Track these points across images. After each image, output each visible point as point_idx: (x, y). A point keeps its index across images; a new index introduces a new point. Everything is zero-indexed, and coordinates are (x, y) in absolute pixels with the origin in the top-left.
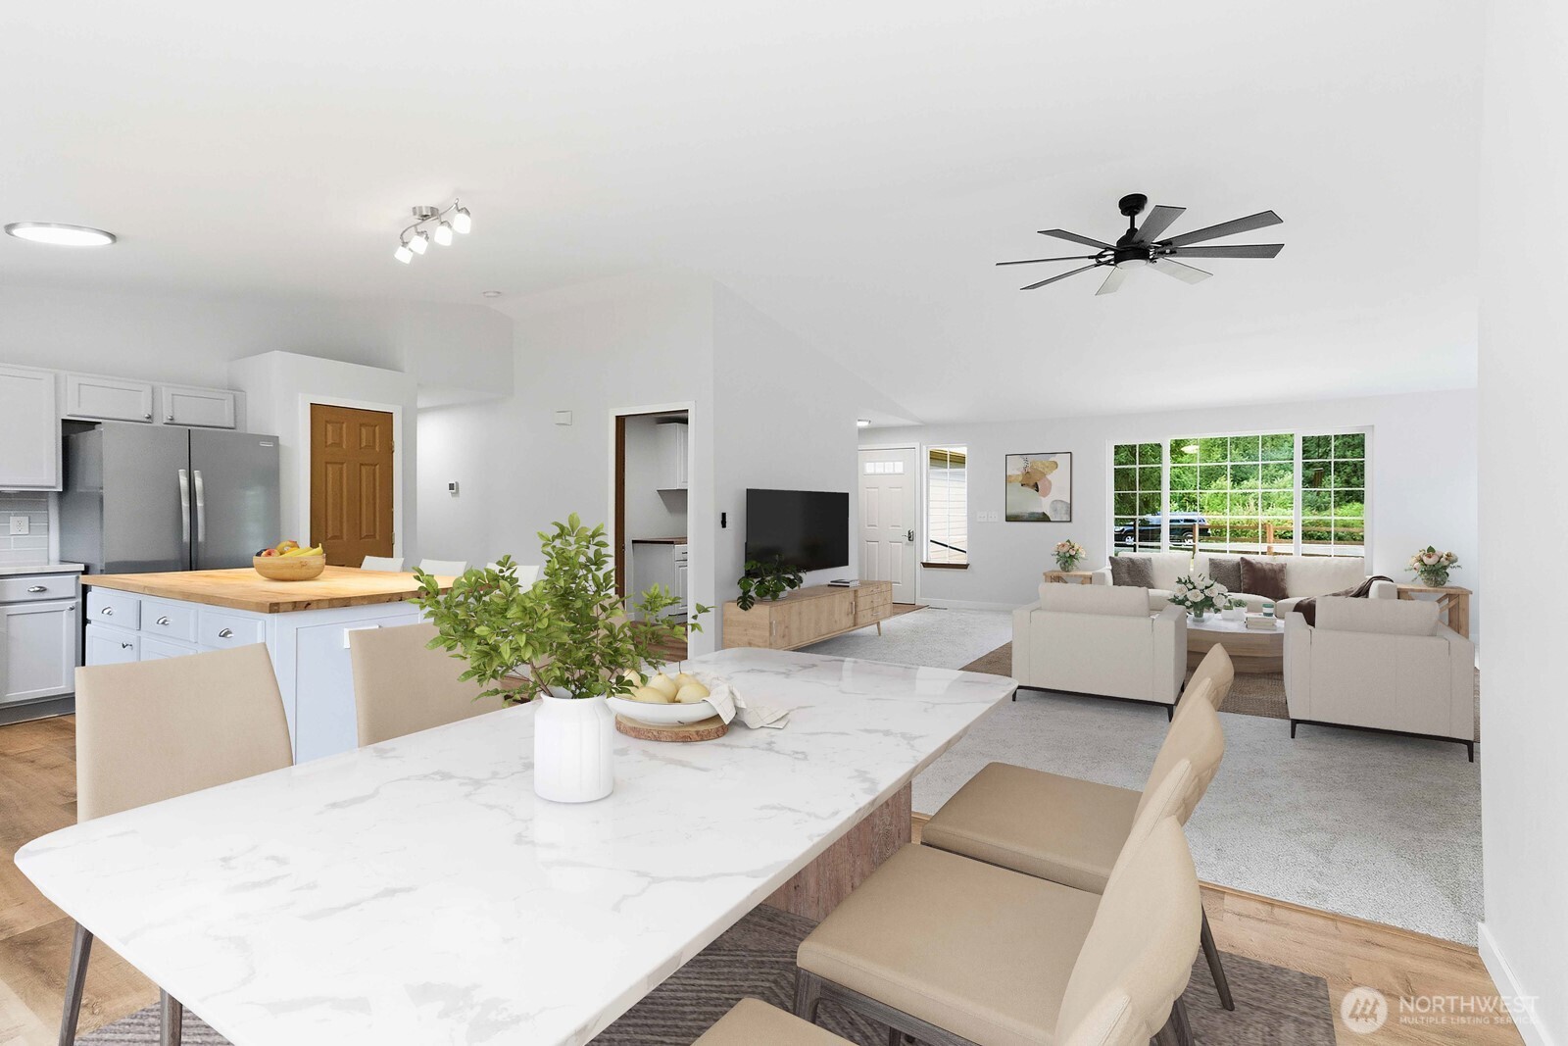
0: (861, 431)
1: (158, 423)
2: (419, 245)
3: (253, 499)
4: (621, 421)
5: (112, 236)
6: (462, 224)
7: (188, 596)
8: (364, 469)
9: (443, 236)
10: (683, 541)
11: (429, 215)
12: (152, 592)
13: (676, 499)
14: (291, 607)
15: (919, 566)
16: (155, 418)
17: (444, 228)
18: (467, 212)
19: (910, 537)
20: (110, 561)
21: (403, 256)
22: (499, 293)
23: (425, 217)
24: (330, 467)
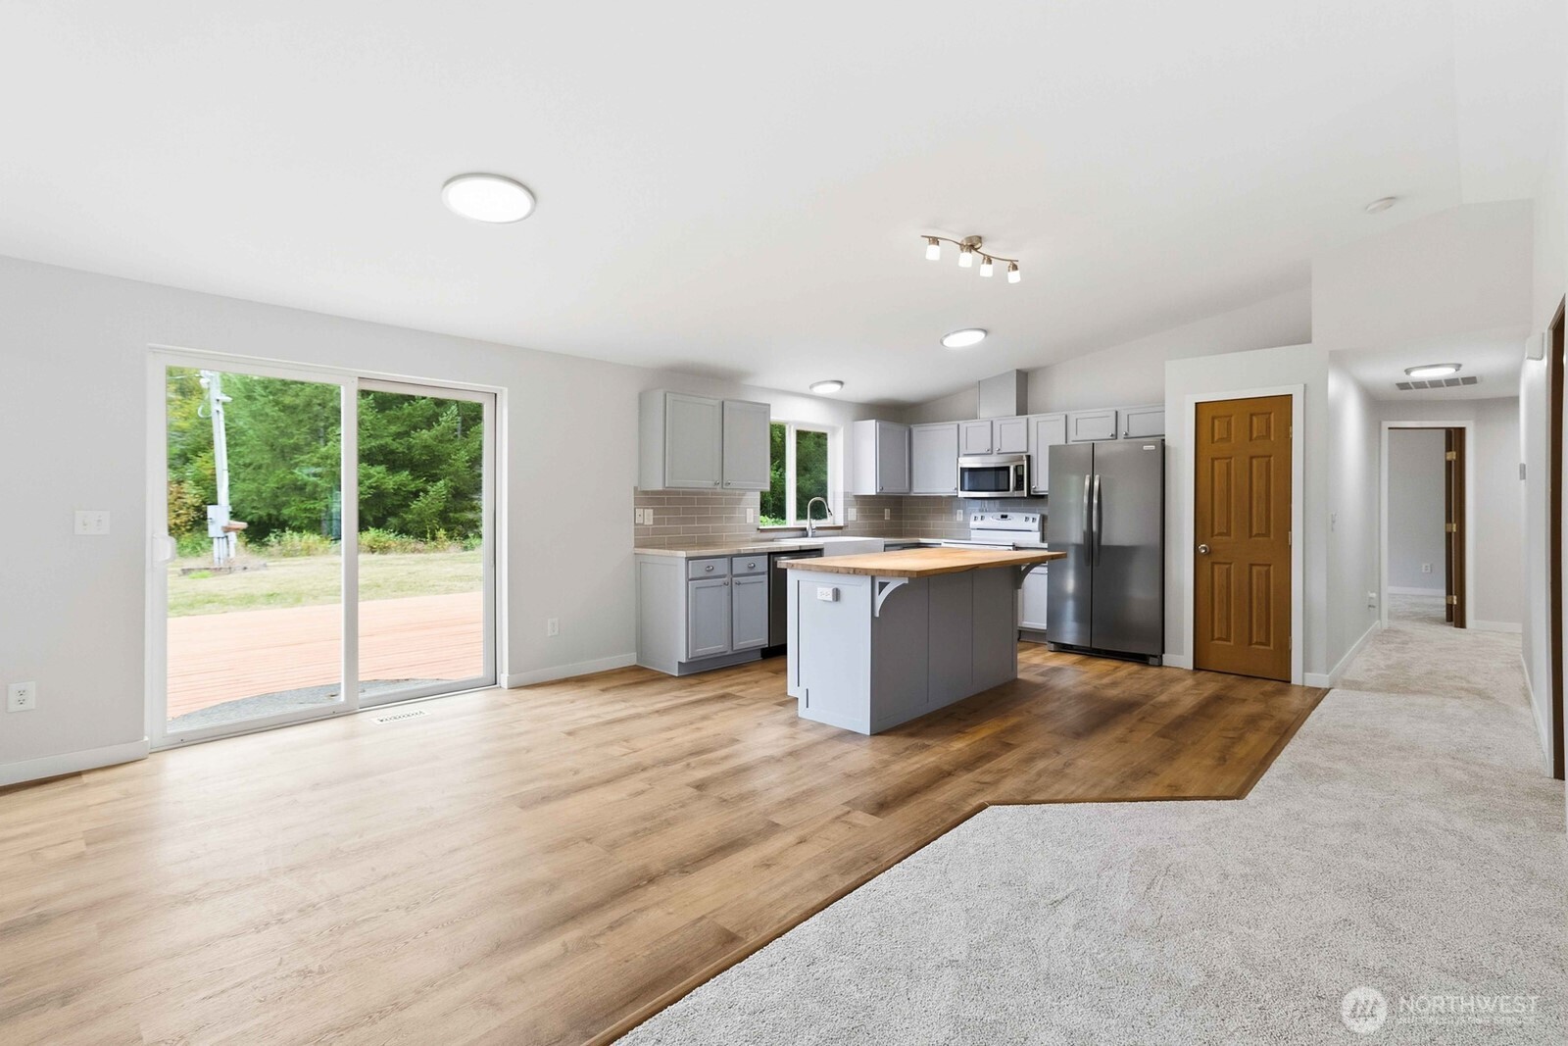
1: (1118, 438)
8: (1255, 460)
16: (1118, 435)
24: (1217, 464)
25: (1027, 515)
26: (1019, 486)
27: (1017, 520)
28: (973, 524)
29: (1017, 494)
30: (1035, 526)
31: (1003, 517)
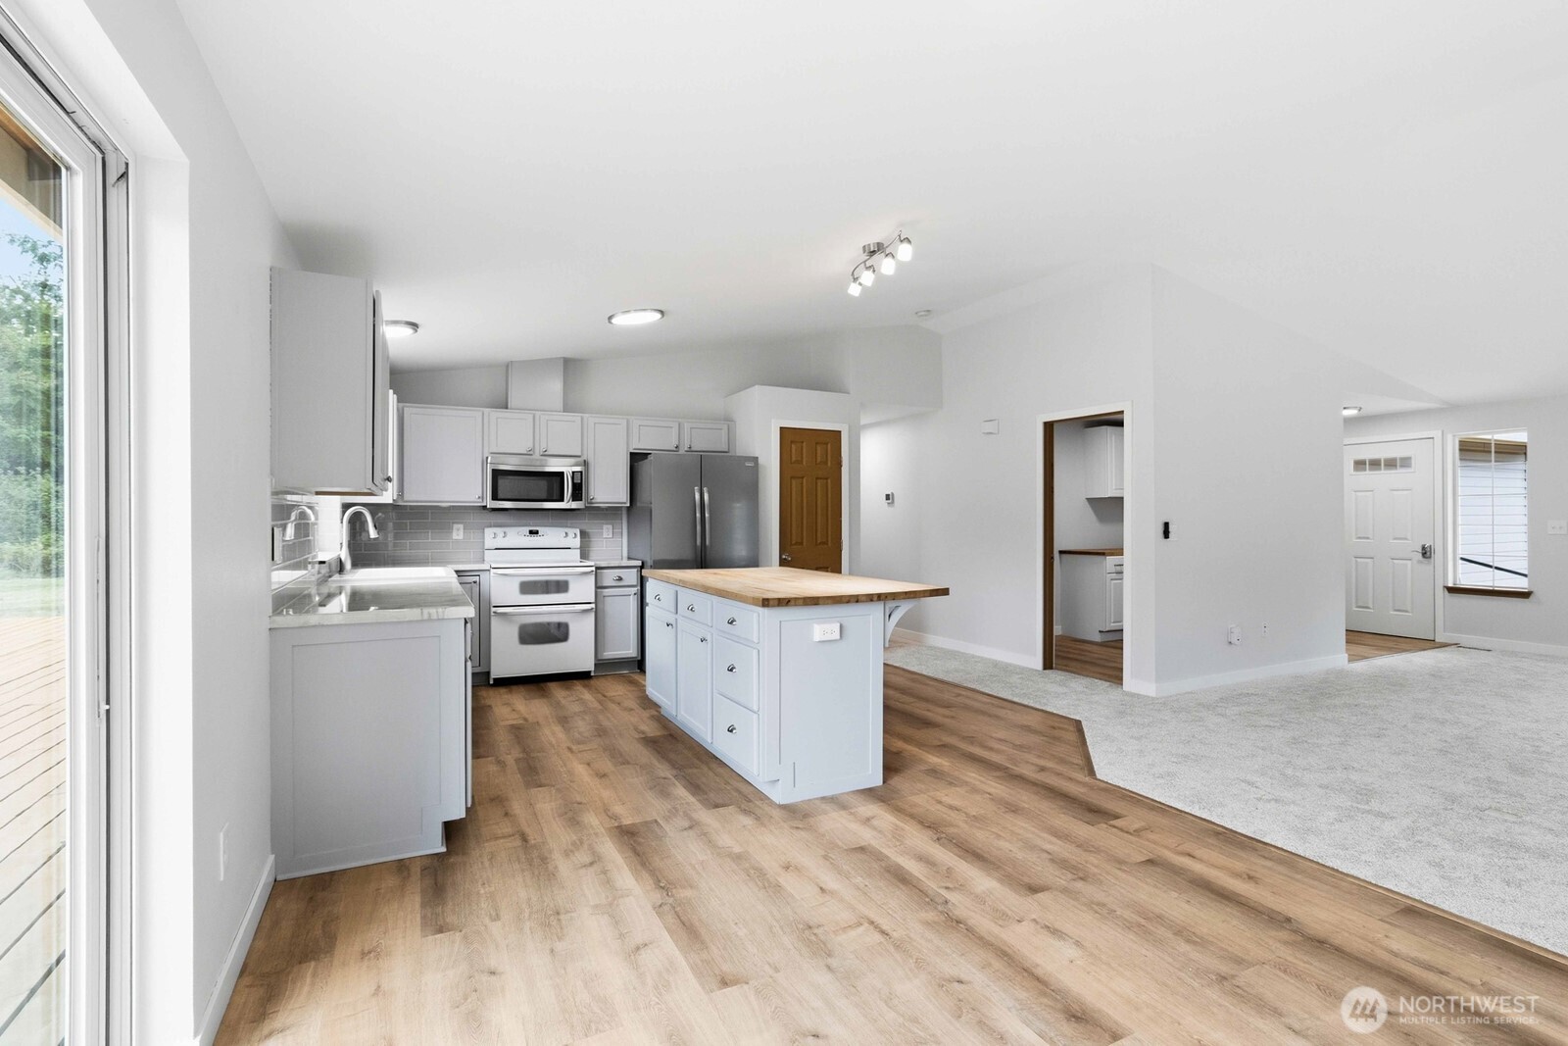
0: (1348, 421)
1: (682, 451)
2: (868, 278)
3: (739, 510)
4: (1049, 427)
5: (662, 312)
6: (905, 252)
7: (706, 590)
8: (819, 482)
9: (887, 266)
10: (1119, 552)
11: (876, 250)
12: (684, 584)
13: (1109, 508)
14: (776, 602)
15: (1440, 592)
16: (681, 448)
17: (889, 260)
18: (909, 242)
19: (1426, 553)
20: (657, 558)
21: (854, 290)
22: (928, 311)
23: (873, 253)
24: (794, 482)
25: (566, 530)
26: (577, 494)
27: (551, 535)
28: (489, 542)
29: (574, 505)
30: (577, 542)
31: (531, 532)
